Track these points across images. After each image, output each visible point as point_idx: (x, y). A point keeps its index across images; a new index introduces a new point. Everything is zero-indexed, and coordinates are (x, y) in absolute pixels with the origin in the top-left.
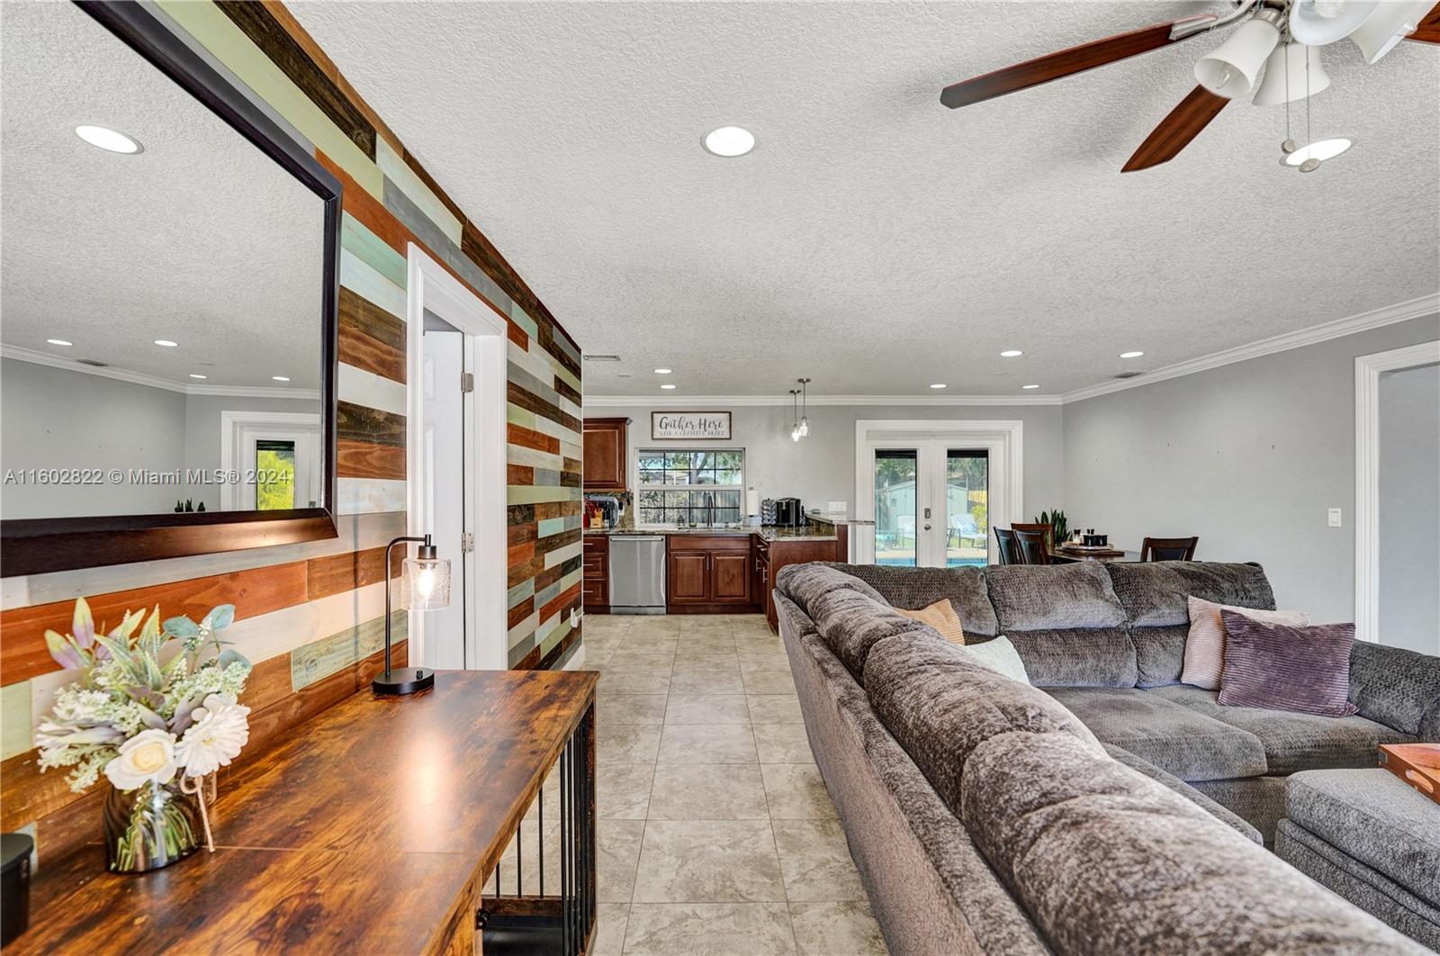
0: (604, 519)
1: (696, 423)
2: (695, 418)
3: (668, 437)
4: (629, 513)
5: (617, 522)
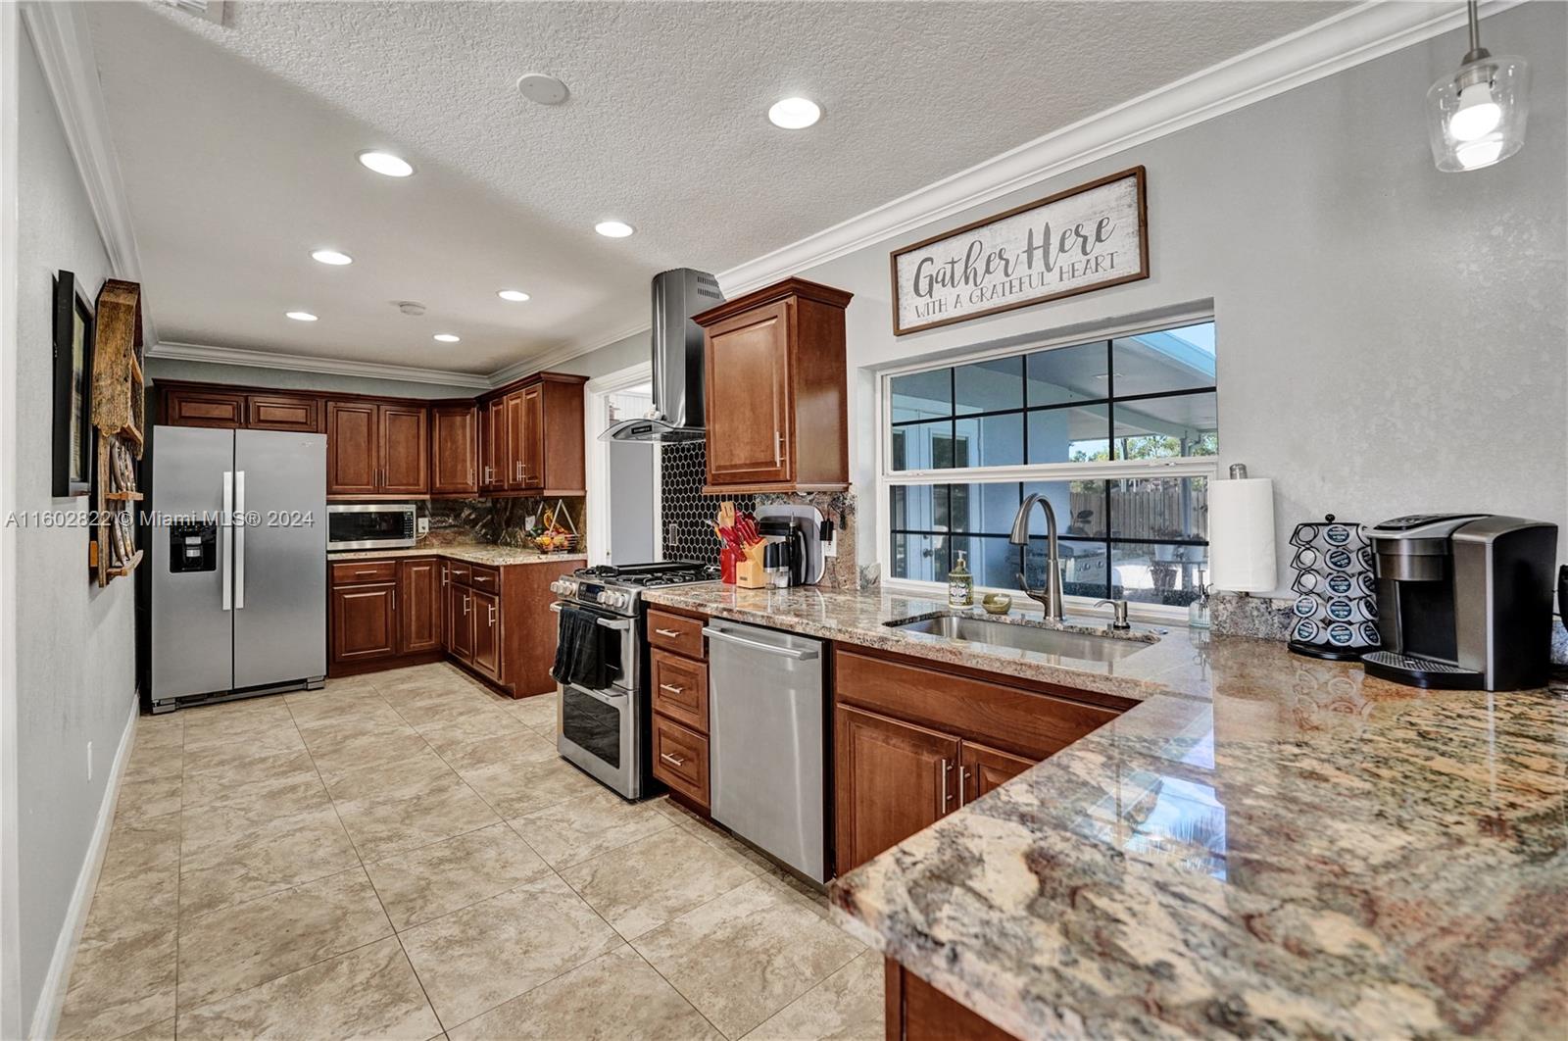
0: (765, 566)
1: (1015, 251)
2: (1010, 236)
3: (938, 317)
4: (848, 551)
5: (820, 574)
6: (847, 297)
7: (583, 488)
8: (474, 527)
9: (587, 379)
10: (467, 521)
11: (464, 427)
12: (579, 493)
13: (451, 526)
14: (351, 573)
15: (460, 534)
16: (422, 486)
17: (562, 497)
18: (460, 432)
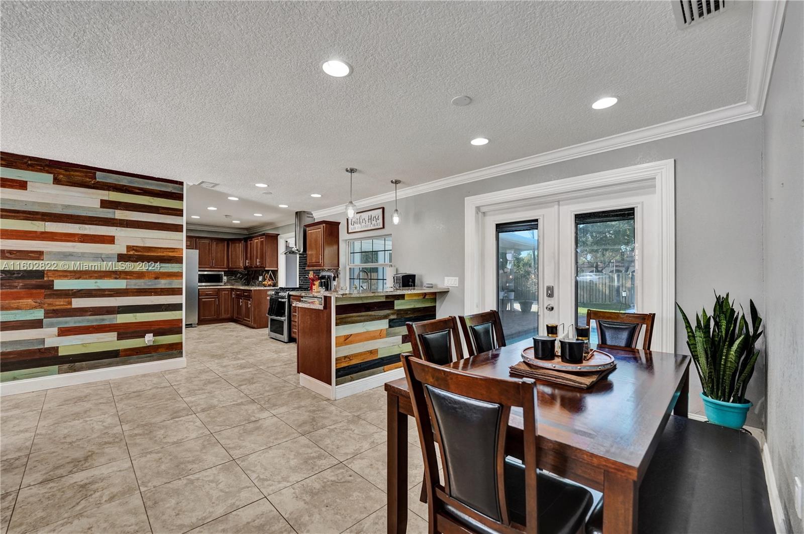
0: (319, 286)
1: (367, 219)
2: (366, 215)
3: (355, 231)
4: (339, 283)
5: (333, 289)
6: (340, 223)
7: (277, 267)
8: (241, 280)
9: (279, 234)
10: (239, 278)
11: (239, 247)
12: (276, 269)
13: (234, 279)
14: (204, 292)
15: (237, 282)
16: (225, 266)
17: (271, 270)
18: (238, 249)
